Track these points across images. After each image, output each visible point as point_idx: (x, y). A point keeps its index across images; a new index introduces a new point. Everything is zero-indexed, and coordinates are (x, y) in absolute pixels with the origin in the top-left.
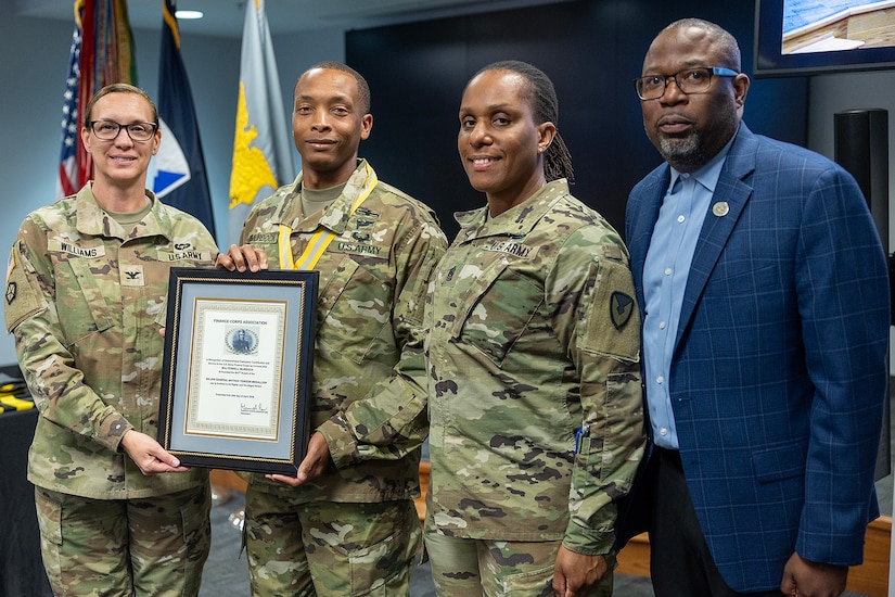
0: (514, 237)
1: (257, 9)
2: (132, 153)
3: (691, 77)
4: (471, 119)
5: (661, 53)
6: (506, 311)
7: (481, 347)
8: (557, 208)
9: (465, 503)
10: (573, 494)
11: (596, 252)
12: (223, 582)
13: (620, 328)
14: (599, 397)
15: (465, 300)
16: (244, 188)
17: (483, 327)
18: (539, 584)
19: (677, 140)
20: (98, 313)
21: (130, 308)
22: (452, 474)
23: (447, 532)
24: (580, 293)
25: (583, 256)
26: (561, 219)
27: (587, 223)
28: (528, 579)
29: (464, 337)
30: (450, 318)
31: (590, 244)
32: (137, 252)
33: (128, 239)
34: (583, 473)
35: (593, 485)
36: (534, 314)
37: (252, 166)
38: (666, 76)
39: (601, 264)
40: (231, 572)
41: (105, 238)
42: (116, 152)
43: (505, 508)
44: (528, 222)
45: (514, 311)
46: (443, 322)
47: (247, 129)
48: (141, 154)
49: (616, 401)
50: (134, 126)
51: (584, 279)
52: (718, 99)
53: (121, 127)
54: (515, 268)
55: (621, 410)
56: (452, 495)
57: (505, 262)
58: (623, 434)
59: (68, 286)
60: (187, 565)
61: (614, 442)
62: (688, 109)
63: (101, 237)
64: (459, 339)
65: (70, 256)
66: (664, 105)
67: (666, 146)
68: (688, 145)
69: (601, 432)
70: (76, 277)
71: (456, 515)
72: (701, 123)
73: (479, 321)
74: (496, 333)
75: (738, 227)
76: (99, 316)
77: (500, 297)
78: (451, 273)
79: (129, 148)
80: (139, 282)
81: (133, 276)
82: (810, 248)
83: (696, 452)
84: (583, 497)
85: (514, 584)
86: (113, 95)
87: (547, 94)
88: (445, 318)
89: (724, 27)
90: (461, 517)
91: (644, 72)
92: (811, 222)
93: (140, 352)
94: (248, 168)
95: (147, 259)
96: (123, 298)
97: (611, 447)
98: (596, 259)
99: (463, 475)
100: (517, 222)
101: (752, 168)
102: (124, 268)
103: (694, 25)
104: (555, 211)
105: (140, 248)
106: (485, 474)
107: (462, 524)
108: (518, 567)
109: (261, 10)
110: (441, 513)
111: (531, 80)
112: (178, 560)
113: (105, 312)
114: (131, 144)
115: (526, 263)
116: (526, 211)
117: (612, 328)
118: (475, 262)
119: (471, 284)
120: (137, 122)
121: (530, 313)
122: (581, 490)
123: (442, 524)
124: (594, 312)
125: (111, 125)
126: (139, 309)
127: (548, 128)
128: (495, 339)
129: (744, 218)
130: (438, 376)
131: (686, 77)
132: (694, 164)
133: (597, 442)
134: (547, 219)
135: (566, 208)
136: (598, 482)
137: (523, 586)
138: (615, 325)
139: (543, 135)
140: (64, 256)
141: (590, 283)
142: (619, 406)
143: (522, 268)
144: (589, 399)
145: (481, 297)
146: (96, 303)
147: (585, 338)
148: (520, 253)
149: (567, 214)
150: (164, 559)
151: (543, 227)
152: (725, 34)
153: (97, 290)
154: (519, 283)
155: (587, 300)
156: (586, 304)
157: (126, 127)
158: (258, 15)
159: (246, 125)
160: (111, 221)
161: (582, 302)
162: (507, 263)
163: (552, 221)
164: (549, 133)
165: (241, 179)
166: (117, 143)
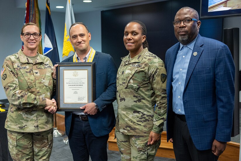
0: (138, 63)
1: (69, 4)
2: (34, 41)
3: (187, 21)
4: (127, 33)
5: (180, 15)
6: (138, 80)
7: (132, 89)
8: (147, 55)
9: (127, 127)
10: (154, 120)
11: (157, 65)
12: (58, 158)
13: (163, 82)
14: (160, 98)
15: (128, 78)
16: (66, 52)
17: (132, 84)
18: (145, 142)
19: (183, 36)
20: (29, 83)
21: (37, 81)
22: (124, 120)
23: (123, 133)
24: (154, 75)
25: (154, 66)
26: (148, 57)
27: (154, 58)
28: (142, 141)
29: (128, 87)
30: (124, 83)
31: (155, 63)
32: (37, 67)
33: (35, 63)
34: (157, 115)
35: (159, 118)
36: (144, 81)
37: (68, 46)
38: (180, 21)
39: (158, 67)
40: (61, 155)
41: (28, 63)
42: (30, 41)
43: (136, 128)
44: (140, 59)
45: (139, 80)
46: (122, 84)
47: (67, 36)
48: (37, 41)
49: (163, 99)
50: (34, 34)
51: (155, 71)
52: (193, 26)
53: (31, 34)
54: (139, 70)
55: (165, 101)
56: (124, 125)
57: (136, 69)
58: (166, 106)
59: (21, 77)
60: (49, 150)
61: (164, 108)
62: (186, 29)
63: (27, 63)
64: (127, 88)
65: (20, 69)
66: (180, 28)
67: (180, 38)
68: (186, 38)
69: (160, 106)
70: (23, 74)
71: (125, 129)
72: (189, 32)
73: (132, 83)
74: (135, 85)
75: (200, 58)
76: (30, 84)
77: (136, 77)
78: (123, 72)
79: (33, 40)
80: (38, 74)
81: (37, 73)
82: (219, 64)
83: (189, 115)
84: (157, 121)
85: (139, 142)
86: (28, 26)
87: (144, 29)
88: (123, 83)
89: (195, 9)
90: (126, 130)
91: (175, 20)
92: (219, 57)
93: (41, 93)
94: (67, 46)
95: (39, 68)
96: (35, 79)
97: (163, 109)
98: (157, 66)
99: (126, 120)
100: (138, 59)
101: (203, 44)
102: (34, 71)
103: (187, 8)
104: (146, 56)
105: (37, 66)
106: (131, 120)
107: (126, 131)
108: (140, 138)
109: (71, 4)
110: (121, 129)
111: (141, 25)
112: (47, 149)
113: (31, 83)
114: (34, 39)
115: (141, 69)
116: (140, 56)
117: (161, 82)
118: (129, 69)
119: (128, 75)
120: (35, 33)
121: (143, 80)
122: (156, 119)
123: (121, 131)
124: (158, 79)
125: (28, 34)
126: (40, 81)
127: (145, 37)
128: (135, 87)
129: (201, 56)
130: (121, 97)
131: (186, 21)
132: (187, 43)
133: (160, 108)
134: (145, 58)
135: (149, 55)
136: (160, 117)
137: (141, 143)
138: (162, 81)
139: (143, 38)
140: (18, 69)
141: (156, 72)
142: (164, 100)
143: (140, 70)
144: (157, 98)
145: (131, 77)
146: (29, 81)
147: (156, 85)
148: (140, 66)
149: (150, 56)
150: (43, 149)
151: (144, 60)
152: (195, 11)
153: (28, 77)
154: (140, 73)
155: (155, 76)
156: (155, 77)
157: (32, 34)
158: (70, 5)
159: (66, 35)
160: (29, 58)
161: (154, 77)
162: (137, 69)
163: (146, 58)
164: (145, 38)
165: (65, 49)
166: (30, 39)
